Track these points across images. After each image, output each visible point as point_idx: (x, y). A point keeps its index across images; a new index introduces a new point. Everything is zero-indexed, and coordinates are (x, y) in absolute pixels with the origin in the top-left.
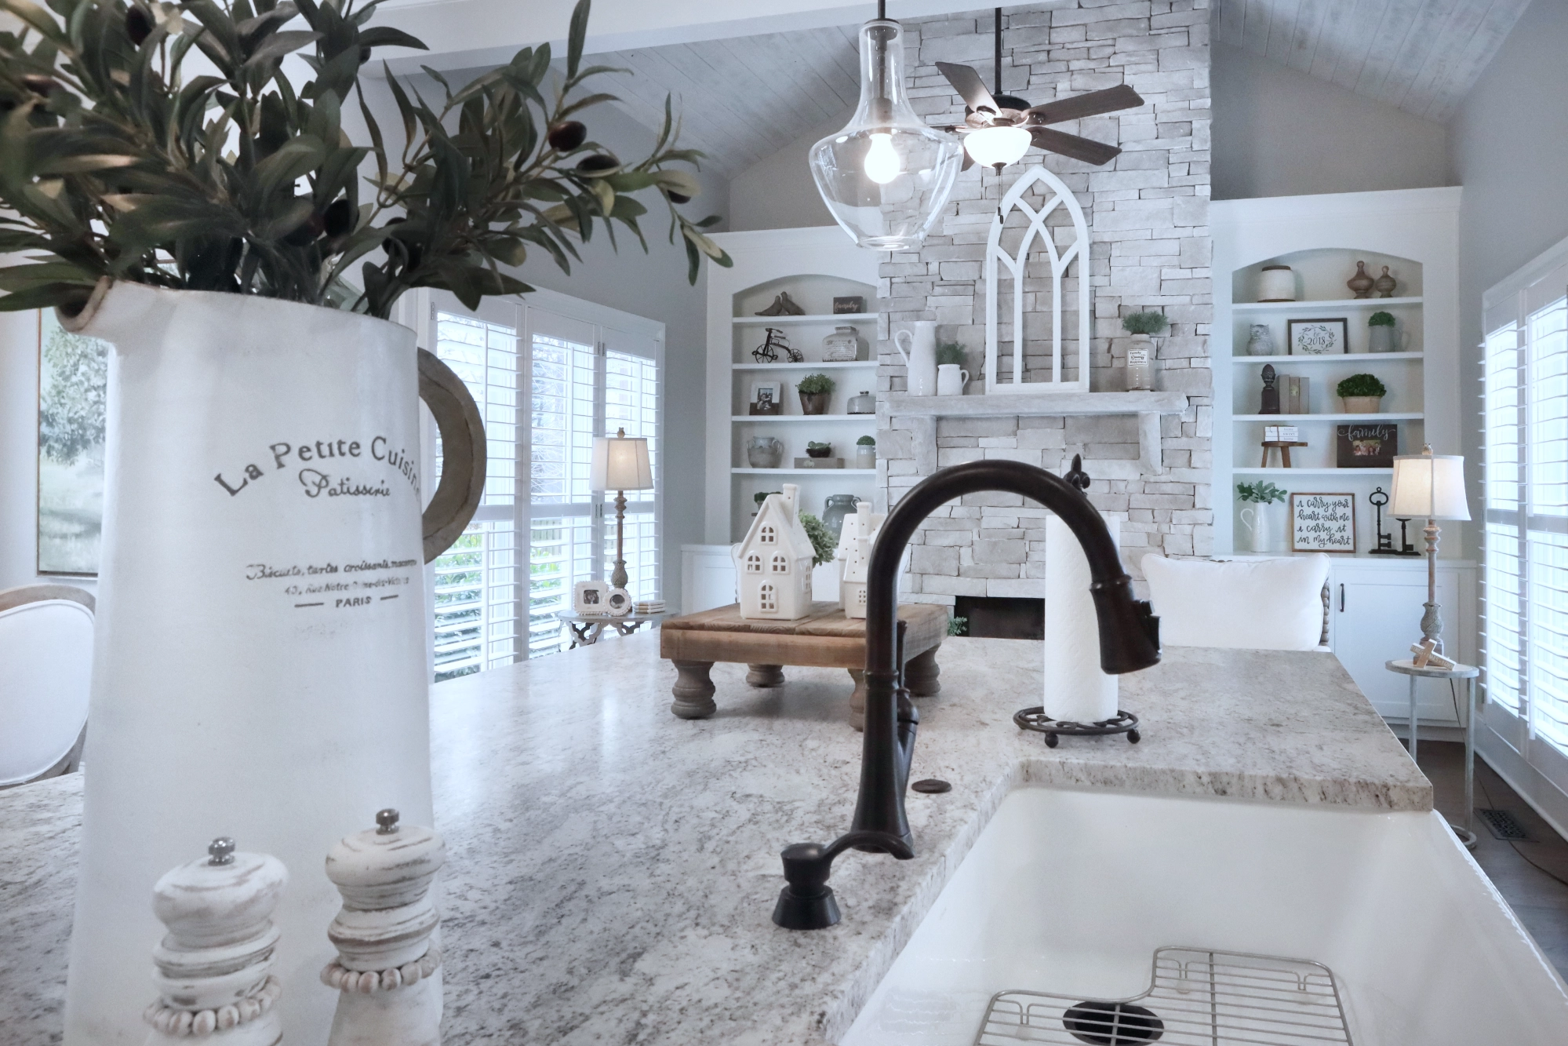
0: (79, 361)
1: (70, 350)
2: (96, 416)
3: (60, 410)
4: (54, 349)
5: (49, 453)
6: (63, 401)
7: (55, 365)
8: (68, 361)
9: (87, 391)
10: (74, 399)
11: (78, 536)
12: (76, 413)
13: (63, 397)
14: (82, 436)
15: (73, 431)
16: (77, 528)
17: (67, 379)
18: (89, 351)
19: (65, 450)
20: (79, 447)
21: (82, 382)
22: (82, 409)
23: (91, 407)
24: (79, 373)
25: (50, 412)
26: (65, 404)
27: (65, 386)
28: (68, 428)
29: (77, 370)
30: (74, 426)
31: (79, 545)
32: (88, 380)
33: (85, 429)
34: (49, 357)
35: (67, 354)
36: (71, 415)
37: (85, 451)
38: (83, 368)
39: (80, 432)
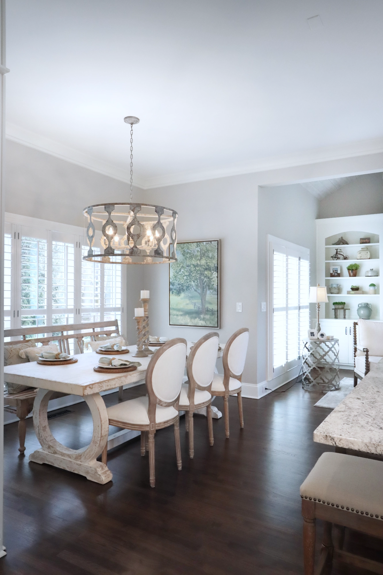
0: (181, 268)
1: (178, 265)
2: (186, 283)
3: (176, 281)
4: (174, 265)
5: (172, 293)
6: (176, 279)
7: (174, 270)
8: (178, 268)
9: (183, 276)
10: (180, 278)
11: (181, 315)
12: (180, 282)
13: (176, 278)
14: (182, 288)
15: (179, 287)
16: (181, 313)
17: (178, 273)
18: (184, 265)
19: (177, 292)
20: (182, 291)
21: (182, 274)
22: (182, 281)
23: (185, 281)
24: (181, 272)
25: (173, 282)
26: (177, 280)
27: (177, 275)
28: (178, 286)
29: (181, 271)
30: (180, 286)
31: (182, 317)
32: (184, 273)
33: (183, 287)
34: (172, 267)
35: (178, 266)
36: (179, 283)
37: (183, 293)
38: (182, 270)
39: (182, 287)
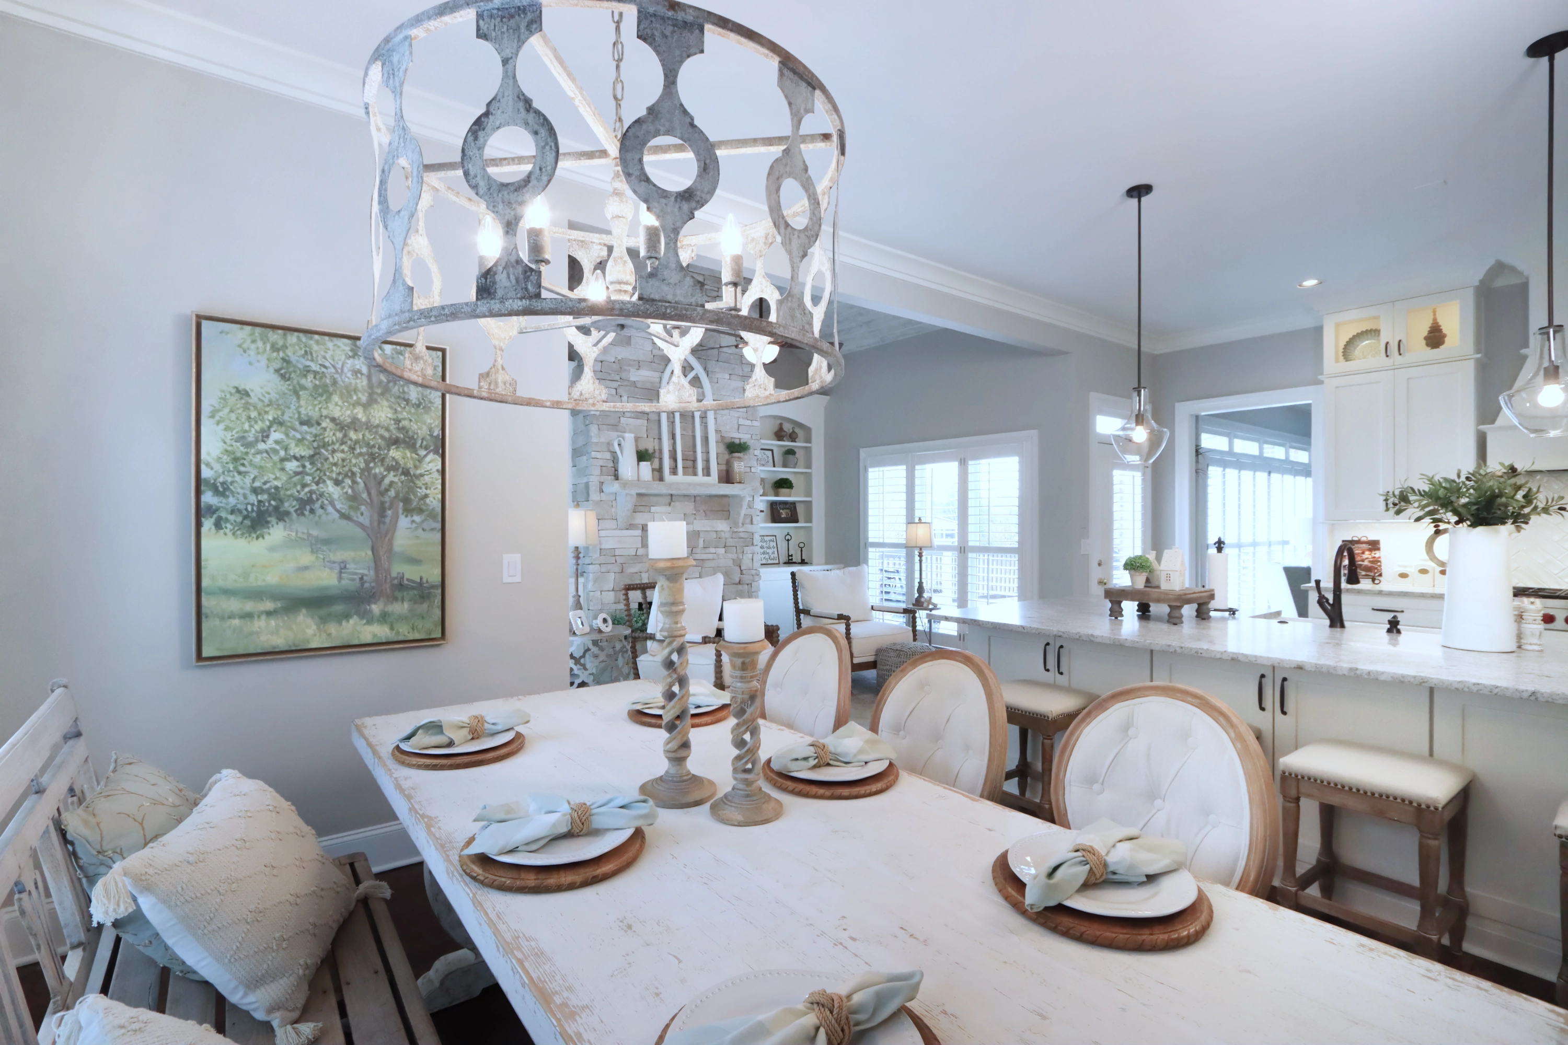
0: (269, 427)
1: (254, 414)
2: (299, 488)
3: (238, 478)
4: (227, 410)
5: (218, 525)
6: (242, 469)
7: (227, 429)
8: (251, 426)
9: (283, 460)
10: (261, 467)
11: (269, 614)
12: (265, 483)
13: (243, 465)
14: (276, 508)
15: (260, 502)
16: (269, 605)
17: (248, 445)
18: (286, 418)
19: (248, 522)
20: (273, 520)
21: (276, 451)
22: (276, 478)
23: (291, 478)
24: (270, 441)
25: (221, 479)
26: (246, 473)
27: (247, 453)
28: (253, 499)
29: (268, 436)
30: (264, 497)
31: (273, 623)
32: (286, 449)
33: (281, 501)
34: (217, 418)
35: (249, 418)
36: (257, 484)
37: (281, 524)
38: (276, 435)
39: (273, 503)
